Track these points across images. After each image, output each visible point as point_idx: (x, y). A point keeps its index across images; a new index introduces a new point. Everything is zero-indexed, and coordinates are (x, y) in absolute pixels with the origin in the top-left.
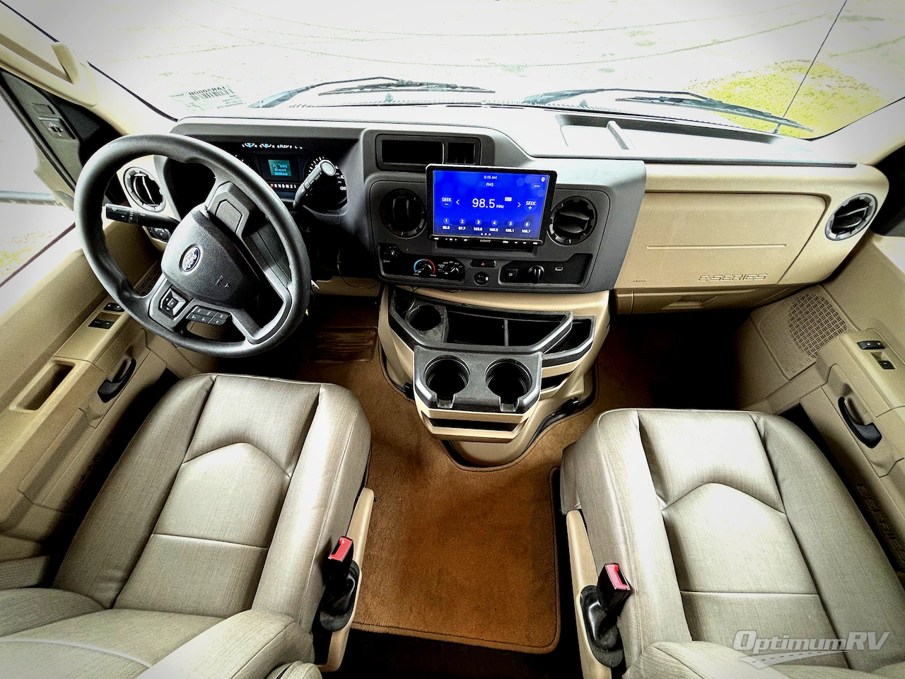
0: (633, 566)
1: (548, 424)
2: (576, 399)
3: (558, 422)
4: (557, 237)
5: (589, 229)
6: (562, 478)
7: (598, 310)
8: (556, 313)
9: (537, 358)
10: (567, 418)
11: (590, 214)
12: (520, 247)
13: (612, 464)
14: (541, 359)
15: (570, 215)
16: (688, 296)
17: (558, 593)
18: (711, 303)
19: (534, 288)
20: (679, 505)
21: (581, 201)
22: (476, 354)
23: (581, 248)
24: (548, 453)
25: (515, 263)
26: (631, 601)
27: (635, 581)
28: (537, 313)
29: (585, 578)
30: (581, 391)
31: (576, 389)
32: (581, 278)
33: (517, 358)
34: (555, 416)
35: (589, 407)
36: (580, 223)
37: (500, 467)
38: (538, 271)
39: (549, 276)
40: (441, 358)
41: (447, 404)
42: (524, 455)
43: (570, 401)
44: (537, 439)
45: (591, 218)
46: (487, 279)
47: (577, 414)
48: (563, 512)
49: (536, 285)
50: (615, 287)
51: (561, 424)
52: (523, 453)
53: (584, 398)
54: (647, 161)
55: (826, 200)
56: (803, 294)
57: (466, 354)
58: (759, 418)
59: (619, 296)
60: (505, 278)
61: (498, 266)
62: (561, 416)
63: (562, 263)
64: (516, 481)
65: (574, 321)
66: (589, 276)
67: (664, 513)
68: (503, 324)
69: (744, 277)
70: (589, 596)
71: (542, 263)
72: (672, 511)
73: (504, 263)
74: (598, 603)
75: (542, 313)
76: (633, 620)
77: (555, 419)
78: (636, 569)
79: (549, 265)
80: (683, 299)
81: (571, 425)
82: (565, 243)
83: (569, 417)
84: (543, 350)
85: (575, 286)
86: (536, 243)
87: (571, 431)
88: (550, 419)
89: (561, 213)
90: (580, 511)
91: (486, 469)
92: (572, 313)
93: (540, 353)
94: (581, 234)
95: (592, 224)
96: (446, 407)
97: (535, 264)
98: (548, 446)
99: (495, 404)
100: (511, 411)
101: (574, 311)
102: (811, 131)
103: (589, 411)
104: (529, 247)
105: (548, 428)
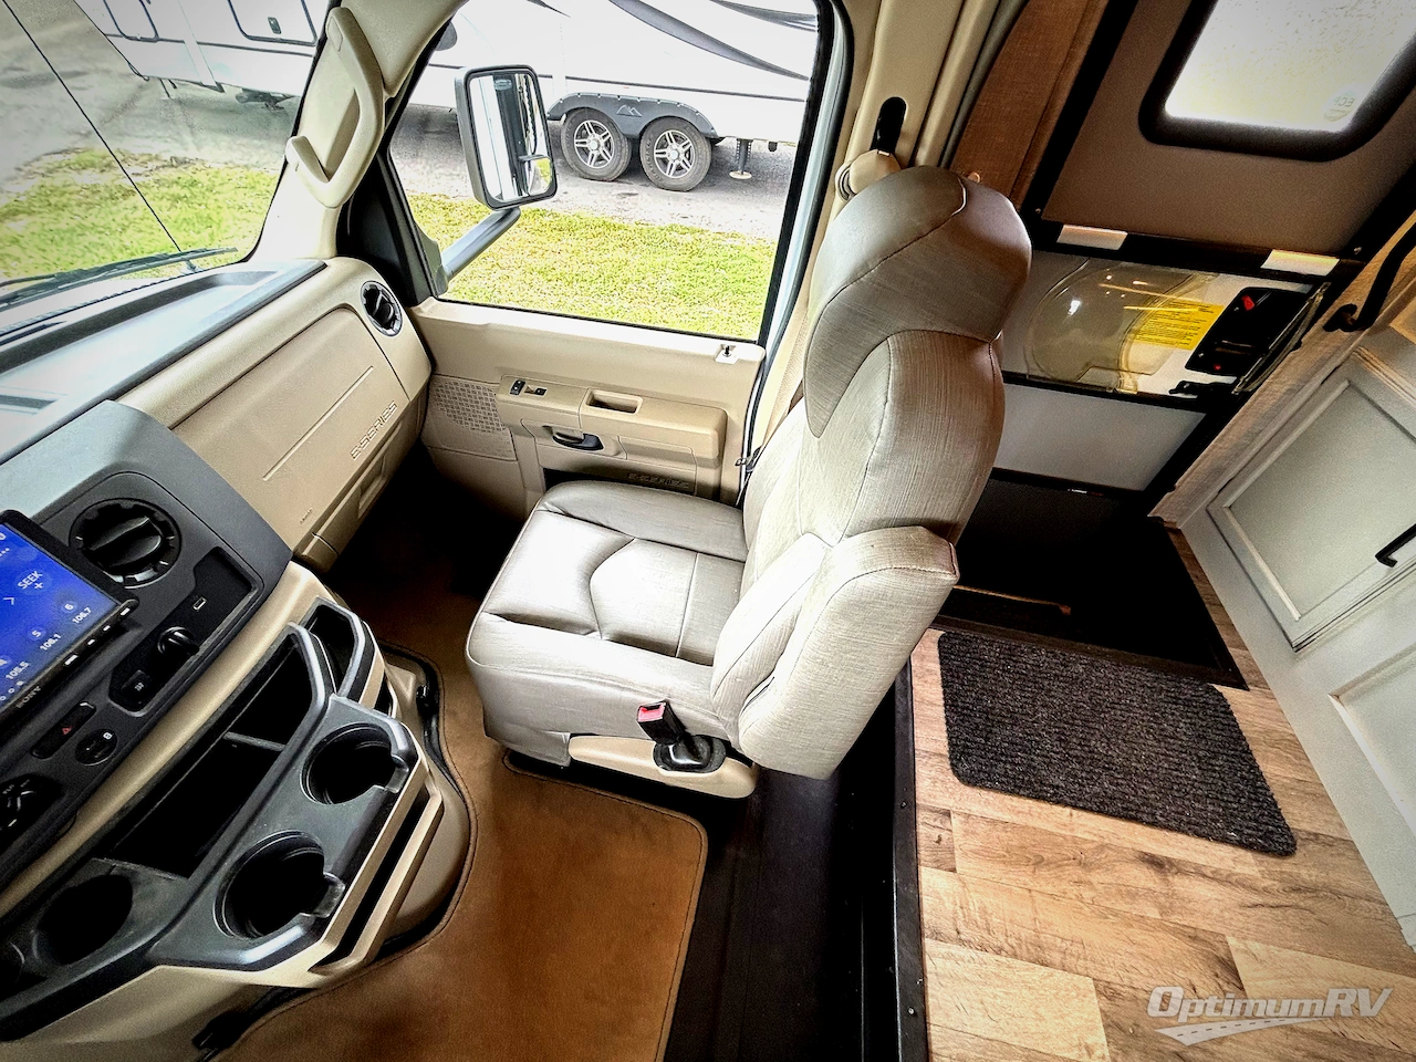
0: (646, 691)
1: (436, 746)
2: (420, 690)
3: (441, 730)
4: (138, 577)
5: (167, 526)
6: (523, 750)
7: (310, 589)
8: (276, 647)
9: (337, 703)
10: (441, 714)
11: (138, 512)
12: (103, 640)
13: (534, 668)
14: (344, 700)
15: (112, 539)
16: (363, 482)
17: (653, 808)
18: (389, 465)
19: (201, 659)
20: (602, 619)
21: (100, 510)
22: (265, 809)
23: (191, 556)
24: (480, 762)
25: (122, 670)
26: (674, 707)
27: (659, 694)
28: (254, 674)
29: (644, 756)
30: (412, 678)
31: (406, 684)
32: (242, 582)
33: (320, 735)
34: (430, 733)
35: (440, 679)
36: (146, 532)
37: (471, 849)
38: (176, 638)
39: (199, 627)
40: (221, 892)
41: (333, 895)
42: (468, 801)
43: (419, 700)
44: (454, 772)
45: (148, 513)
46: (107, 736)
47: (441, 701)
48: (565, 763)
49: (200, 654)
50: (292, 549)
51: (446, 727)
52: (464, 801)
53: (423, 678)
54: (116, 395)
55: (345, 307)
56: (433, 392)
57: (251, 831)
58: (544, 505)
59: (305, 553)
60: (135, 701)
61: (102, 700)
62: (434, 723)
63: (194, 592)
64: (500, 826)
65: (307, 627)
66: (249, 570)
67: (604, 638)
68: (231, 742)
69: (382, 420)
70: (662, 758)
71: (169, 622)
72: (606, 629)
73: (105, 686)
74: (671, 747)
75: (260, 668)
76: (692, 713)
77: (434, 732)
78: (648, 688)
79: (179, 615)
80: (364, 489)
81: (454, 714)
82: (160, 571)
83: (441, 711)
84: (329, 690)
85: (250, 596)
86: (127, 610)
87: (463, 716)
88: (431, 744)
89: (93, 549)
90: (572, 735)
91: (464, 874)
92: (292, 624)
93: (333, 697)
94: (165, 542)
95: (162, 518)
96: (336, 900)
97: (158, 634)
98: (469, 759)
99: (380, 798)
100: (405, 777)
101: (292, 619)
102: (235, 250)
103: (445, 680)
104: (119, 627)
105: (444, 749)
